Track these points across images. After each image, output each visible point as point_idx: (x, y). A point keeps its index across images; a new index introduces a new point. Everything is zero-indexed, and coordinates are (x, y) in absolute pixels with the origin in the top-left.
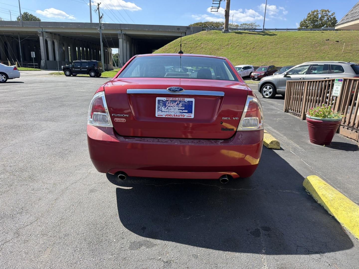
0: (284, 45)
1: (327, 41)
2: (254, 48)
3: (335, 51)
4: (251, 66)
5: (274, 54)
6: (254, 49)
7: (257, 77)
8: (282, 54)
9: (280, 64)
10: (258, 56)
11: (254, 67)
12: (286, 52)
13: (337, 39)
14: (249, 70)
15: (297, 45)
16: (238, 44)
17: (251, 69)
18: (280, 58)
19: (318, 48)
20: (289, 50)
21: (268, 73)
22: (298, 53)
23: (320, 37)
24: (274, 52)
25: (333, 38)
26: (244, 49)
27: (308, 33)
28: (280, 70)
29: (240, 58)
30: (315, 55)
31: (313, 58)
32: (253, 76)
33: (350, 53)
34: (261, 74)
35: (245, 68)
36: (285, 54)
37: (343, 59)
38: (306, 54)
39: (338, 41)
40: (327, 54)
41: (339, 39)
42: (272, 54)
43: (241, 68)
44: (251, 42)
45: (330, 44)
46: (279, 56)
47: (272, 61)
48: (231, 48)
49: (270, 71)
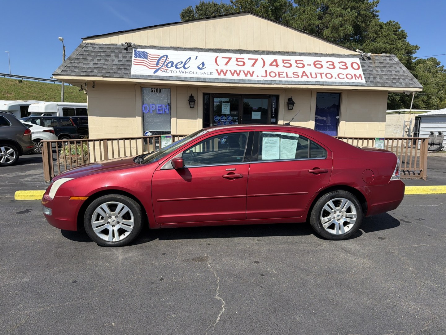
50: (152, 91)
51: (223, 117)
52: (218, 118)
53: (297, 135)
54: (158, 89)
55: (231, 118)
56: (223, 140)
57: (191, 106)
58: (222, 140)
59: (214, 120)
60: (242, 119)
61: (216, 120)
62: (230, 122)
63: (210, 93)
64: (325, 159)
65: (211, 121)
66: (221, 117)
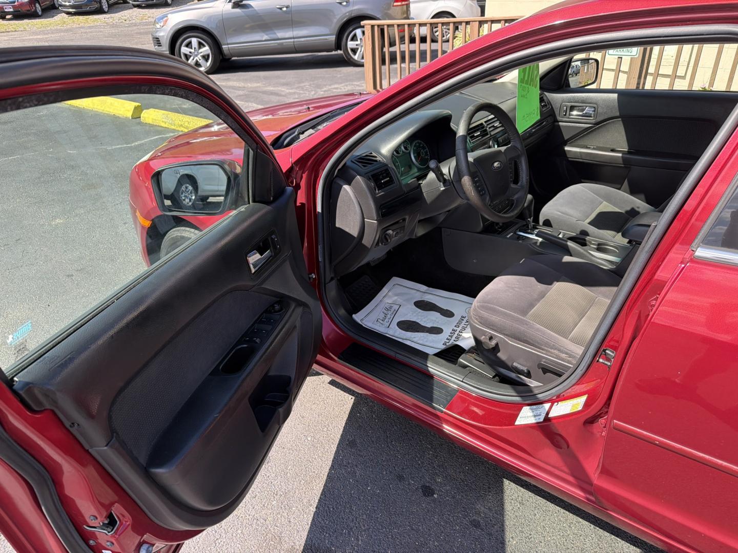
7: (12, 10)
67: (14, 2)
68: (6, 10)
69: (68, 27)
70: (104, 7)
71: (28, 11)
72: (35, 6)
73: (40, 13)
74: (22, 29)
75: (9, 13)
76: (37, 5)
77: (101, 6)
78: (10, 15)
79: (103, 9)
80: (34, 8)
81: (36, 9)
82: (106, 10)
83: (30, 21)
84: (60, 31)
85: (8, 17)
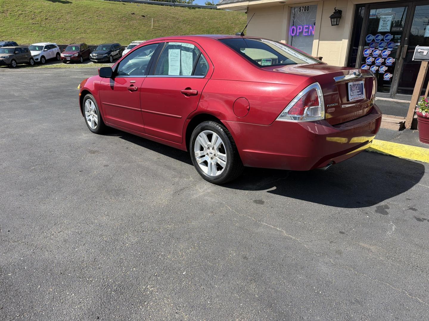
0: (86, 16)
1: (133, 15)
2: (47, 19)
3: (144, 27)
4: (54, 44)
5: (78, 28)
6: (48, 21)
7: (70, 59)
8: (88, 29)
9: (90, 41)
10: (57, 30)
11: (59, 46)
12: (92, 27)
13: (142, 14)
14: (54, 49)
15: (102, 18)
16: (20, 12)
17: (56, 49)
18: (88, 34)
19: (127, 23)
20: (95, 24)
21: (82, 53)
22: (106, 28)
23: (124, 10)
24: (78, 26)
25: (138, 12)
26: (33, 20)
27: (109, 4)
28: (97, 50)
29: (32, 32)
30: (126, 31)
31: (126, 34)
32: (63, 58)
33: (159, 30)
34: (74, 55)
35: (48, 47)
36: (92, 29)
37: (155, 36)
38: (116, 29)
39: (144, 16)
40: (139, 31)
41: (144, 13)
42: (75, 28)
43: (43, 46)
44: (40, 10)
45: (138, 19)
46: (85, 32)
47: (79, 37)
48: (11, 18)
49: (83, 50)
50: (300, 10)
51: (378, 36)
52: (372, 37)
53: (192, 46)
54: (307, 7)
55: (390, 37)
56: (375, 67)
57: (333, 24)
58: (373, 67)
59: (366, 41)
60: (406, 38)
61: (368, 40)
62: (387, 43)
63: (365, 4)
64: (203, 78)
65: (361, 42)
66: (376, 36)
67: (72, 56)
68: (67, 59)
69: (93, 67)
70: (111, 60)
71: (77, 60)
72: (80, 58)
73: (82, 61)
74: (72, 67)
75: (68, 61)
76: (81, 58)
77: (109, 60)
78: (69, 61)
79: (110, 61)
80: (80, 59)
81: (80, 60)
82: (111, 61)
83: (77, 64)
84: (89, 69)
85: (68, 62)
